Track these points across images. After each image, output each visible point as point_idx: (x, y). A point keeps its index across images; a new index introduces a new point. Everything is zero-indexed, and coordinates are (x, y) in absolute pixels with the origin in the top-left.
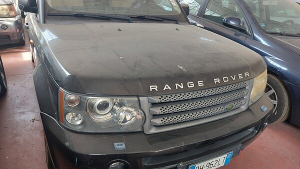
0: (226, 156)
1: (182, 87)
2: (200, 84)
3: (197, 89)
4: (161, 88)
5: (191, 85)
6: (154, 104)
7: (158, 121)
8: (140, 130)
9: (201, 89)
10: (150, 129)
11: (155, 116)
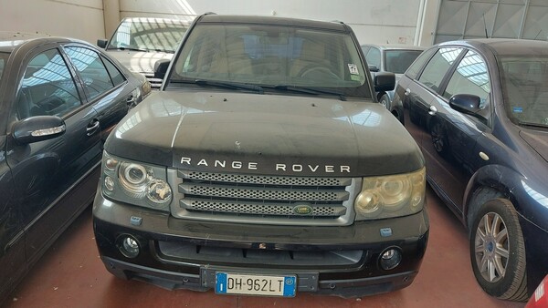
0: (283, 278)
1: (223, 166)
2: (251, 166)
3: (244, 172)
4: (194, 161)
5: (237, 165)
6: (186, 181)
7: (189, 204)
8: (168, 210)
9: (252, 173)
10: (180, 211)
11: (187, 196)
